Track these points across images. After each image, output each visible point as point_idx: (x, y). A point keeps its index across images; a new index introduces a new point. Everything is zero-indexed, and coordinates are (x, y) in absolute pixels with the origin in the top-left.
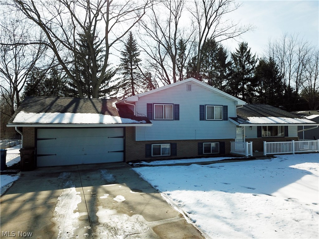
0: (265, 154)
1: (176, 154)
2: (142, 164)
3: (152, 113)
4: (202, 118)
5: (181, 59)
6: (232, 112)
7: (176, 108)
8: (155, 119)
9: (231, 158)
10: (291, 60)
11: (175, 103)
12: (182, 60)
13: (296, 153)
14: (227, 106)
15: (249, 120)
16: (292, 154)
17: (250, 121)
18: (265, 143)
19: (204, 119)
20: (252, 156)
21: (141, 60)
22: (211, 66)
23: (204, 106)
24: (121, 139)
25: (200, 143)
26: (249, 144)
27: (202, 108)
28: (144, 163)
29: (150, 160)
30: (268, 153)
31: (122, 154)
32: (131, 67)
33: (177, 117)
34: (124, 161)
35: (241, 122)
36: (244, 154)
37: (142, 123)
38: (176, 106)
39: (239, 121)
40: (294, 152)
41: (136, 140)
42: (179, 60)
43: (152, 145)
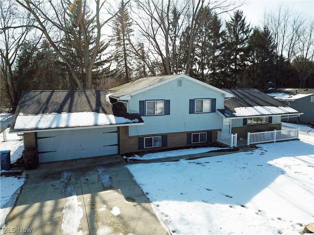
0: (248, 144)
1: (166, 145)
2: (135, 158)
3: (144, 109)
4: (192, 111)
5: (174, 28)
6: (220, 105)
7: (167, 103)
8: (146, 115)
9: (216, 149)
10: (285, 32)
11: (166, 99)
13: (277, 142)
14: (215, 99)
15: (235, 112)
16: (273, 142)
17: (236, 114)
18: (249, 134)
19: (193, 112)
20: (236, 146)
21: (134, 31)
22: (205, 35)
23: (194, 100)
25: (189, 134)
26: (234, 136)
27: (192, 102)
28: (137, 157)
29: (143, 152)
30: (251, 143)
31: (116, 147)
32: (124, 37)
33: (167, 111)
34: (119, 154)
35: (228, 115)
36: (229, 145)
37: (134, 122)
38: (167, 102)
39: (226, 114)
40: (275, 140)
41: (130, 136)
42: (172, 29)
43: (145, 138)
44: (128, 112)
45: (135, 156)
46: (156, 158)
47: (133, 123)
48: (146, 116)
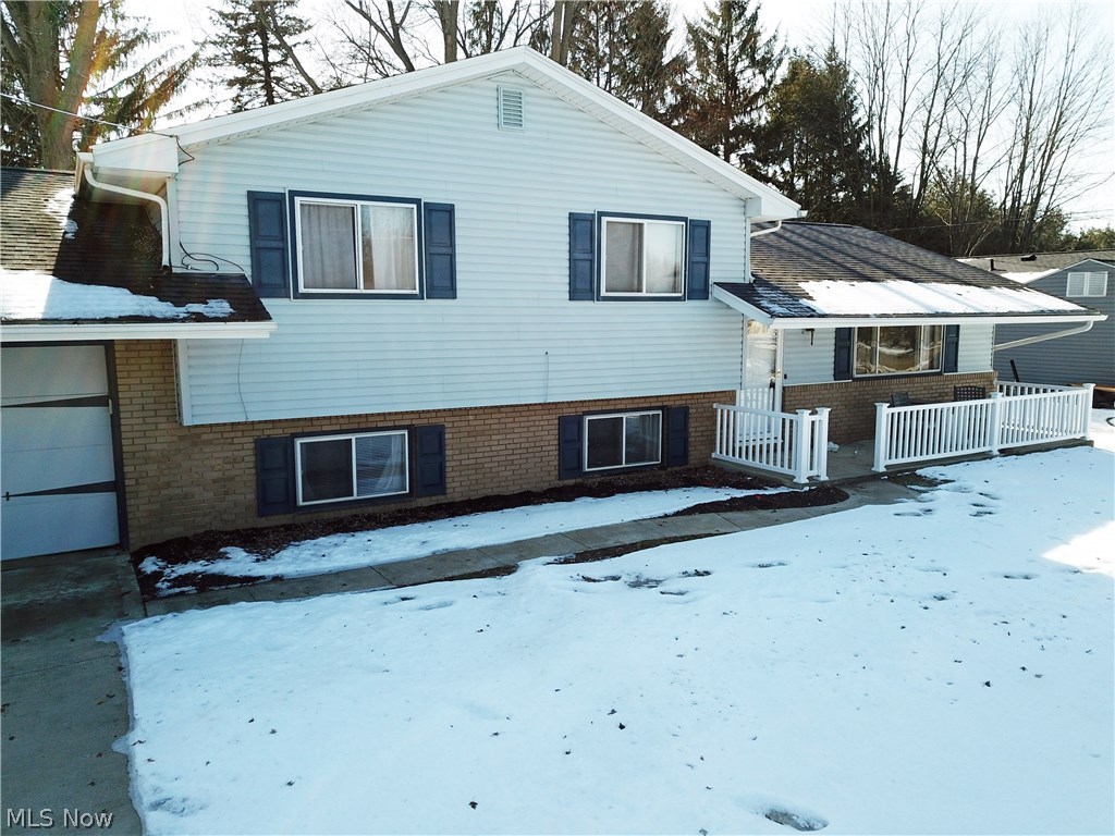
0: (881, 465)
1: (440, 485)
2: (219, 567)
3: (284, 250)
4: (583, 286)
5: (484, 34)
6: (730, 259)
7: (437, 223)
8: (302, 290)
9: (722, 495)
10: (908, 60)
11: (429, 197)
12: (490, 37)
13: (1005, 452)
14: (706, 226)
15: (810, 298)
16: (986, 456)
17: (819, 305)
18: (884, 411)
19: (592, 291)
20: (824, 478)
21: (310, 27)
22: (607, 69)
23: (592, 222)
24: (95, 417)
25: (568, 419)
26: (813, 422)
27: (583, 229)
28: (238, 562)
29: (287, 528)
30: (894, 461)
31: (107, 500)
32: (266, 56)
33: (438, 278)
34: (122, 545)
35: (776, 308)
36: (786, 470)
37: (199, 318)
38: (435, 215)
39: (765, 303)
40: (995, 448)
41: (187, 421)
42: (476, 36)
43: (298, 442)
44: (165, 262)
45: (224, 556)
46: (363, 560)
47: (183, 320)
48: (298, 296)
